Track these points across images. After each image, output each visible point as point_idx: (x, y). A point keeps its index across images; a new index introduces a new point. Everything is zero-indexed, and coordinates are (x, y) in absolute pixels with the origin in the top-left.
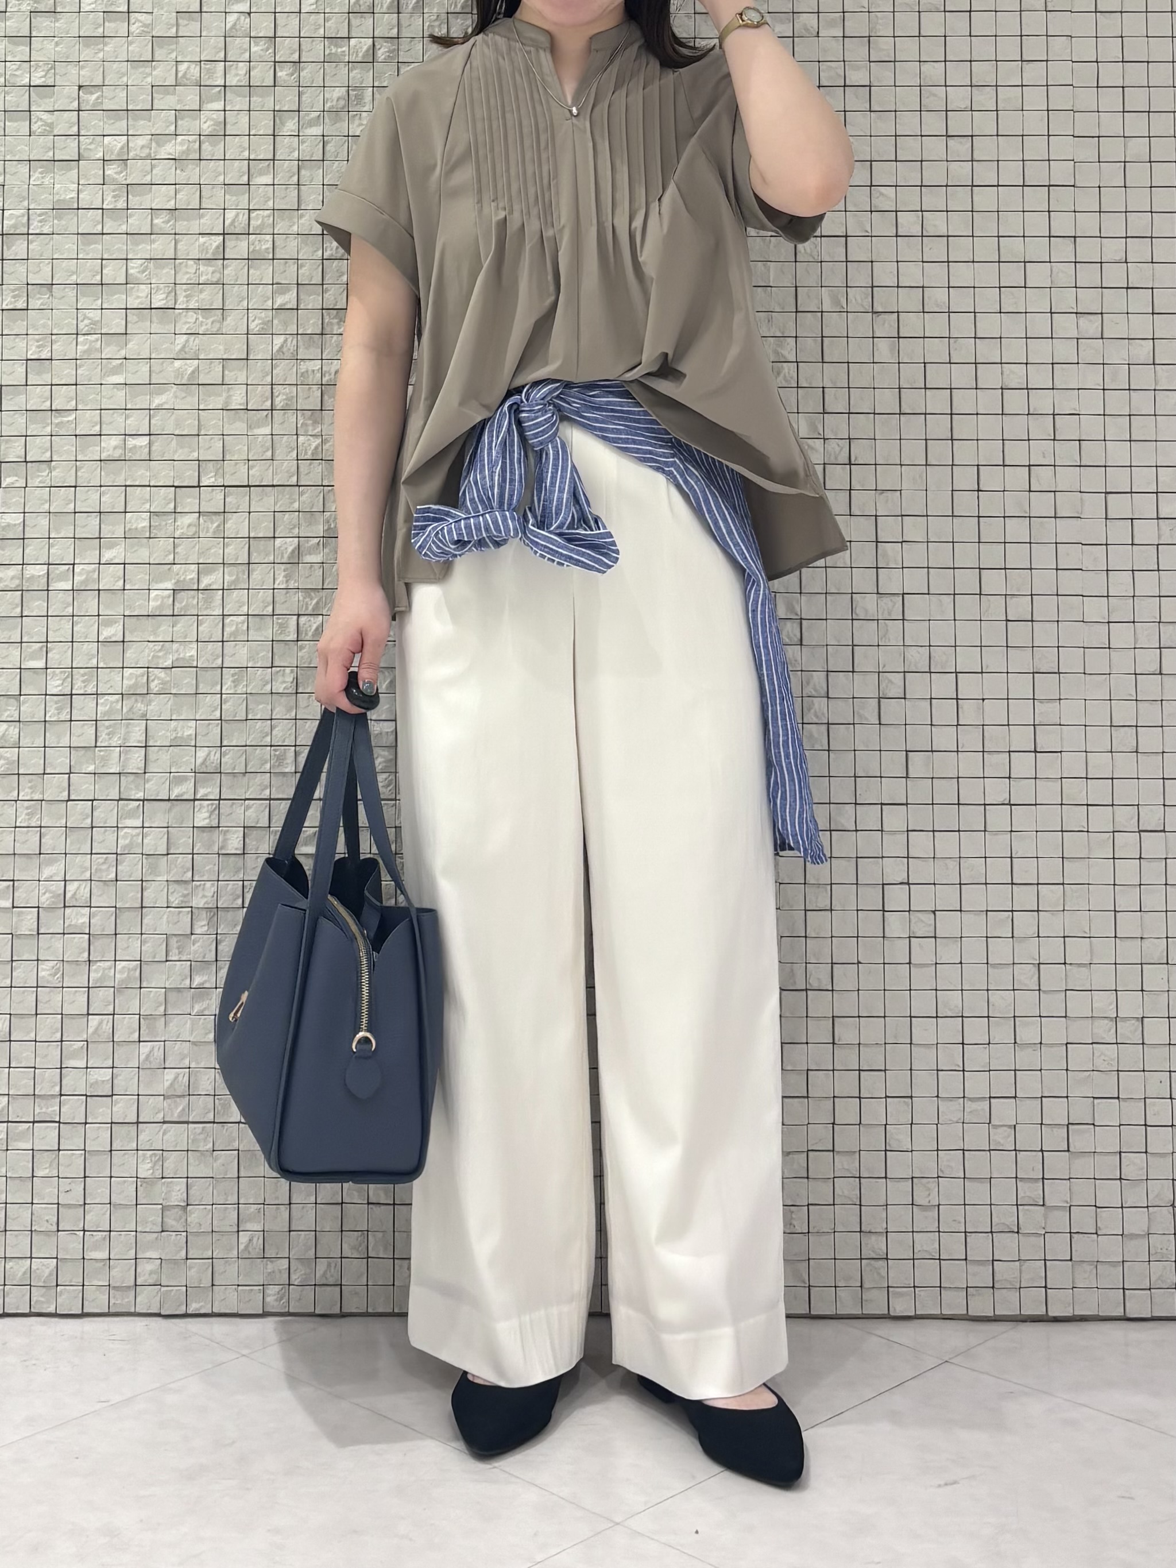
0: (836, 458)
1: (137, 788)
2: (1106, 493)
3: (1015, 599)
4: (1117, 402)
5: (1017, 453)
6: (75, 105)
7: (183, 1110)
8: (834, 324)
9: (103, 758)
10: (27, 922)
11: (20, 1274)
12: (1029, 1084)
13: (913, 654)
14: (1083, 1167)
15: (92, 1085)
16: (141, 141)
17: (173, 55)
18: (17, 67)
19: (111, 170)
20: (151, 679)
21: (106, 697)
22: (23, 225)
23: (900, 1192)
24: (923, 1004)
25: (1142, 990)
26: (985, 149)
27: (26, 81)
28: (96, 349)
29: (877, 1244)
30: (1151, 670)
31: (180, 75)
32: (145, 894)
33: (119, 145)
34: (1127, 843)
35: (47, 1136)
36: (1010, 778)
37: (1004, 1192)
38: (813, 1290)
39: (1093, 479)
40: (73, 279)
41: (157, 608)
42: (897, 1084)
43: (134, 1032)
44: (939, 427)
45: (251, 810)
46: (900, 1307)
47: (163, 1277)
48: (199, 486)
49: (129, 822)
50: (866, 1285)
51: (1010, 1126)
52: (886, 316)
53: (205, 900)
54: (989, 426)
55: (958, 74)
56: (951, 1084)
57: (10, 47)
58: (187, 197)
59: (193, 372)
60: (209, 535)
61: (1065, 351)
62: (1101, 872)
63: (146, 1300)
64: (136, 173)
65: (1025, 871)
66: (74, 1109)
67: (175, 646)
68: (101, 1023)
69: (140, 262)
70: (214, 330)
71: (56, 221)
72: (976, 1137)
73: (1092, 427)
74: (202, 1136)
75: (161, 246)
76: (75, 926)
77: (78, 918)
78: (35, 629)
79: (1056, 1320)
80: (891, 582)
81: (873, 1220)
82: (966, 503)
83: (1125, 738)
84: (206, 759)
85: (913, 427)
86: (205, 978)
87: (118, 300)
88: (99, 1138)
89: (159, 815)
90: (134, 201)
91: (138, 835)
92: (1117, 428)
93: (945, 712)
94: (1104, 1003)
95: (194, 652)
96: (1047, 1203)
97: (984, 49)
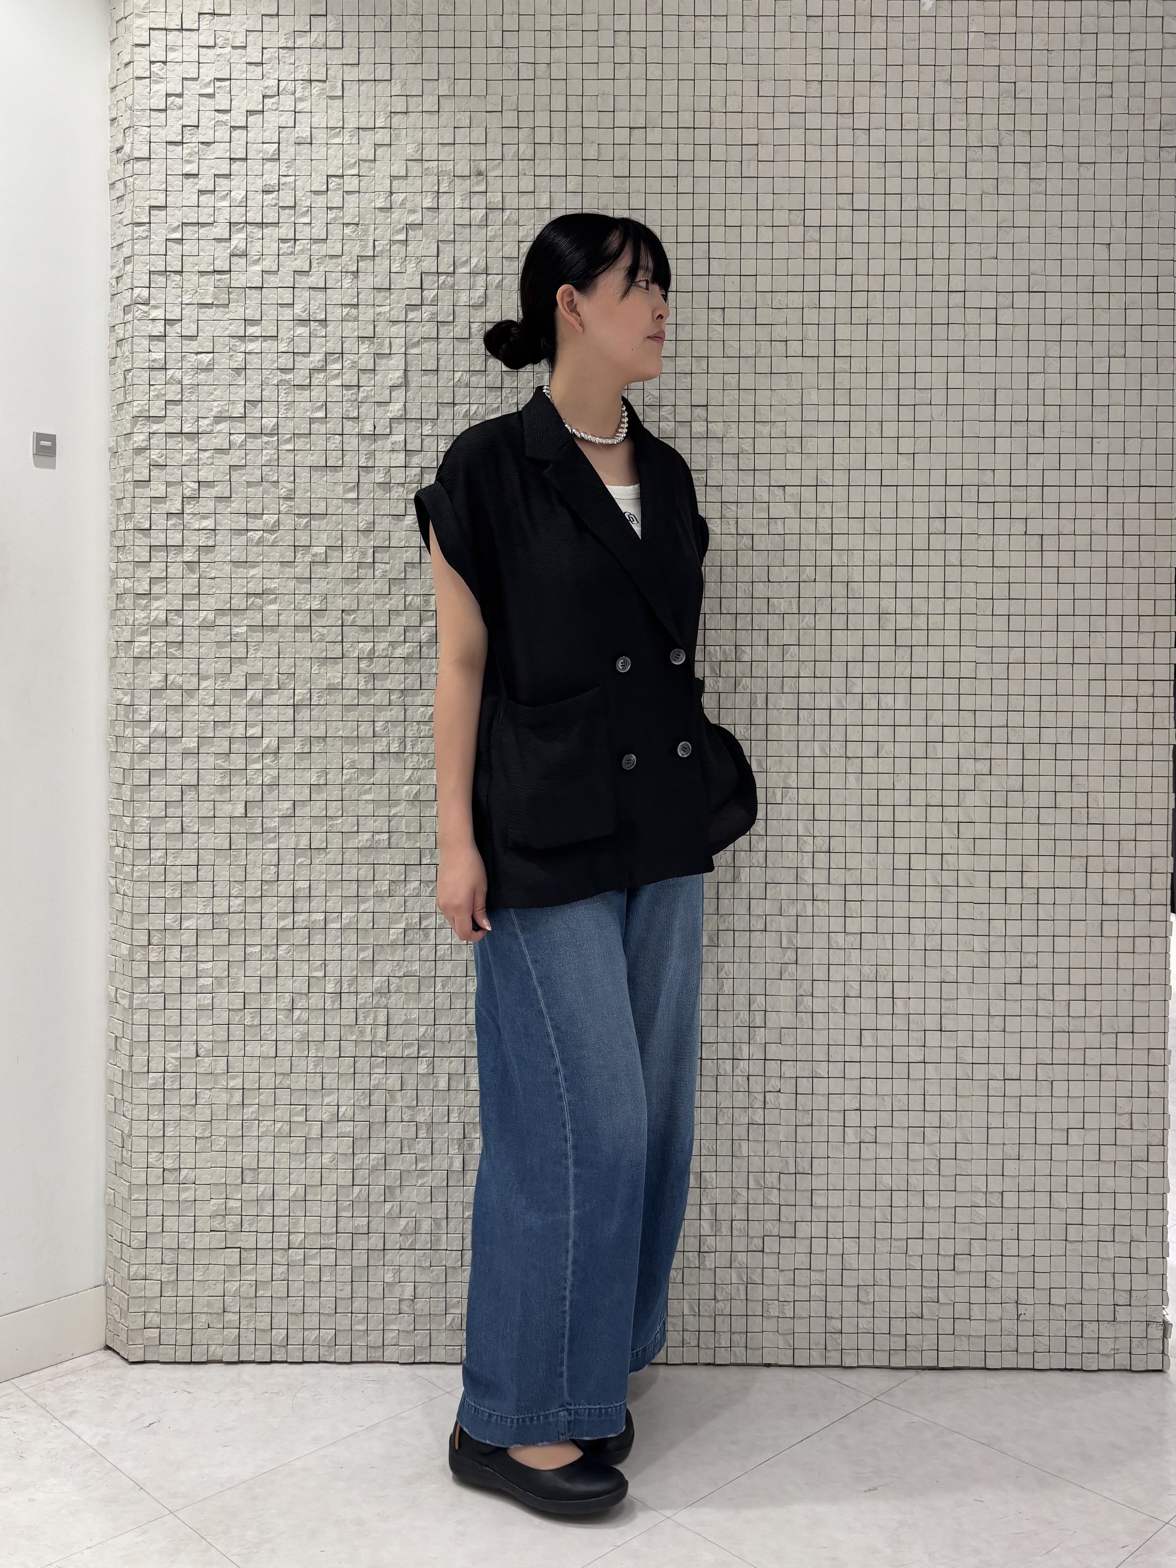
0: (821, 849)
1: (382, 1050)
2: (990, 871)
3: (931, 936)
4: (998, 815)
5: (934, 846)
6: (340, 622)
7: (412, 1242)
8: (822, 764)
9: (361, 1031)
10: (315, 1131)
11: (313, 1338)
12: (931, 1231)
13: (866, 970)
14: (963, 1280)
15: (356, 1227)
16: (383, 646)
17: (403, 591)
18: (301, 598)
19: (363, 664)
20: (390, 983)
21: (363, 994)
22: (307, 699)
23: (849, 1294)
24: (867, 1183)
25: (1003, 1175)
26: (919, 653)
27: (308, 607)
28: (355, 779)
29: (836, 1324)
30: (1015, 981)
31: (407, 603)
32: (387, 1114)
33: (369, 649)
34: (996, 1087)
35: (329, 1257)
36: (924, 1046)
37: (914, 1295)
38: (796, 1351)
39: (982, 863)
40: (340, 733)
41: (394, 940)
42: (850, 1230)
43: (382, 1196)
44: (885, 829)
45: (453, 1064)
46: (849, 1361)
47: (400, 1341)
48: (420, 864)
49: (377, 1071)
50: (829, 1348)
51: (919, 1256)
52: (854, 760)
53: (424, 1118)
54: (917, 829)
55: (903, 606)
56: (883, 1230)
57: (298, 585)
58: (412, 682)
59: (416, 793)
60: (428, 894)
61: (966, 782)
62: (980, 1104)
63: (389, 1354)
64: (377, 667)
65: (933, 1103)
66: (344, 1241)
67: (406, 963)
68: (361, 1191)
69: (382, 723)
70: (430, 767)
71: (328, 697)
72: (898, 1261)
73: (981, 830)
74: (424, 1258)
75: (396, 713)
76: (345, 1132)
77: (347, 1128)
78: (318, 953)
79: (943, 1369)
80: (853, 925)
81: (834, 1310)
82: (902, 877)
83: (997, 1023)
84: (424, 1034)
85: (870, 829)
86: (425, 1164)
87: (368, 747)
88: (360, 1259)
89: (396, 1067)
90: (378, 684)
91: (383, 1078)
92: (998, 831)
93: (885, 1006)
94: (980, 1183)
95: (417, 967)
96: (941, 1301)
97: (920, 590)
